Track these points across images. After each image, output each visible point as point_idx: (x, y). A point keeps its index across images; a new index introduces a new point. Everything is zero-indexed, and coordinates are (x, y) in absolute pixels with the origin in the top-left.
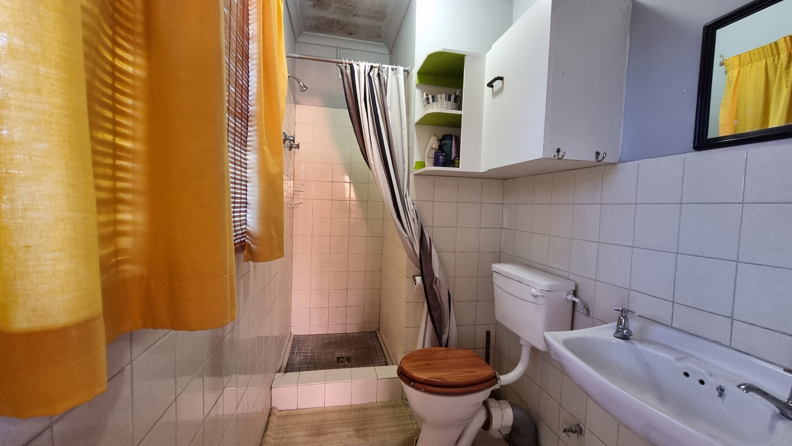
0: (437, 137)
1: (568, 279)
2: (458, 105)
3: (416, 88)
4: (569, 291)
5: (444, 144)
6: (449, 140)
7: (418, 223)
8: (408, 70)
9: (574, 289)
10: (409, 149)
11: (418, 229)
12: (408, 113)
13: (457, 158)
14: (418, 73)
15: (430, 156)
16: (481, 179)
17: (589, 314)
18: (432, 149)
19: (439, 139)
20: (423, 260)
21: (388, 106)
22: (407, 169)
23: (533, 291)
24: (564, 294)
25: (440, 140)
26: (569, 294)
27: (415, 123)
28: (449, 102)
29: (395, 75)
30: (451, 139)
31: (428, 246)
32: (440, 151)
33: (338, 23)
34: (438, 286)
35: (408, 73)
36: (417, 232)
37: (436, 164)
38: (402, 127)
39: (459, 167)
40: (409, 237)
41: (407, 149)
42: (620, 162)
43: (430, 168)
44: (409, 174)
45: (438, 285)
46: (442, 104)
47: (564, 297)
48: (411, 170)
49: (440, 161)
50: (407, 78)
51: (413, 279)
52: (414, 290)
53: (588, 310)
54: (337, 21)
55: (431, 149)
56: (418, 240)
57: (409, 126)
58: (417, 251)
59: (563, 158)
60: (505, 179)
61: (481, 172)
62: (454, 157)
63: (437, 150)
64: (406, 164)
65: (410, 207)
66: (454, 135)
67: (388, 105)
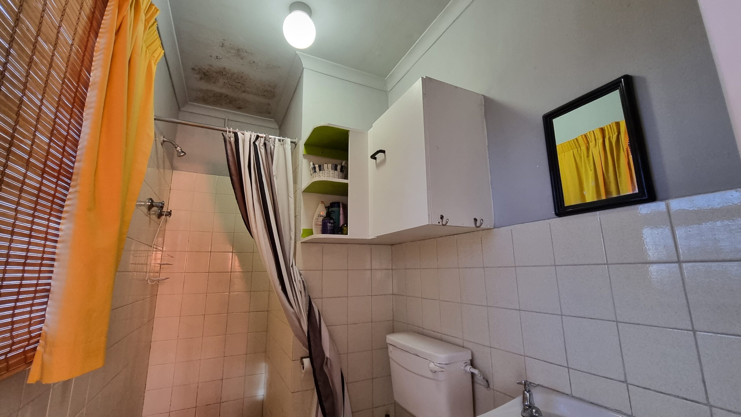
0: (324, 204)
1: (463, 347)
2: (344, 174)
3: (303, 158)
4: (467, 361)
5: (332, 211)
6: (337, 207)
7: (305, 296)
8: (296, 142)
9: (471, 359)
10: (295, 216)
11: (306, 302)
12: (295, 182)
13: (345, 225)
14: (304, 145)
15: (318, 223)
16: (370, 245)
17: (488, 386)
18: (320, 216)
19: (327, 206)
20: (311, 339)
21: (274, 174)
22: (294, 238)
23: (432, 365)
24: (461, 366)
25: (327, 208)
26: (467, 365)
27: (302, 191)
28: (336, 171)
29: (282, 146)
30: (339, 207)
31: (317, 322)
32: (328, 218)
33: (226, 97)
34: (329, 368)
35: (296, 145)
36: (305, 305)
37: (324, 231)
38: (288, 195)
39: (347, 234)
40: (296, 312)
41: (294, 217)
42: (495, 228)
43: (318, 235)
44: (295, 242)
45: (329, 366)
46: (329, 173)
47: (463, 368)
48: (298, 238)
49: (328, 228)
50: (294, 149)
51: (301, 362)
52: (302, 376)
53: (487, 381)
54: (226, 96)
55: (318, 217)
56: (306, 315)
57: (296, 194)
58: (305, 328)
59: (447, 225)
60: (392, 245)
61: (370, 238)
62: (342, 224)
63: (325, 217)
64: (292, 231)
65: (297, 277)
66: (342, 203)
67: (274, 172)
